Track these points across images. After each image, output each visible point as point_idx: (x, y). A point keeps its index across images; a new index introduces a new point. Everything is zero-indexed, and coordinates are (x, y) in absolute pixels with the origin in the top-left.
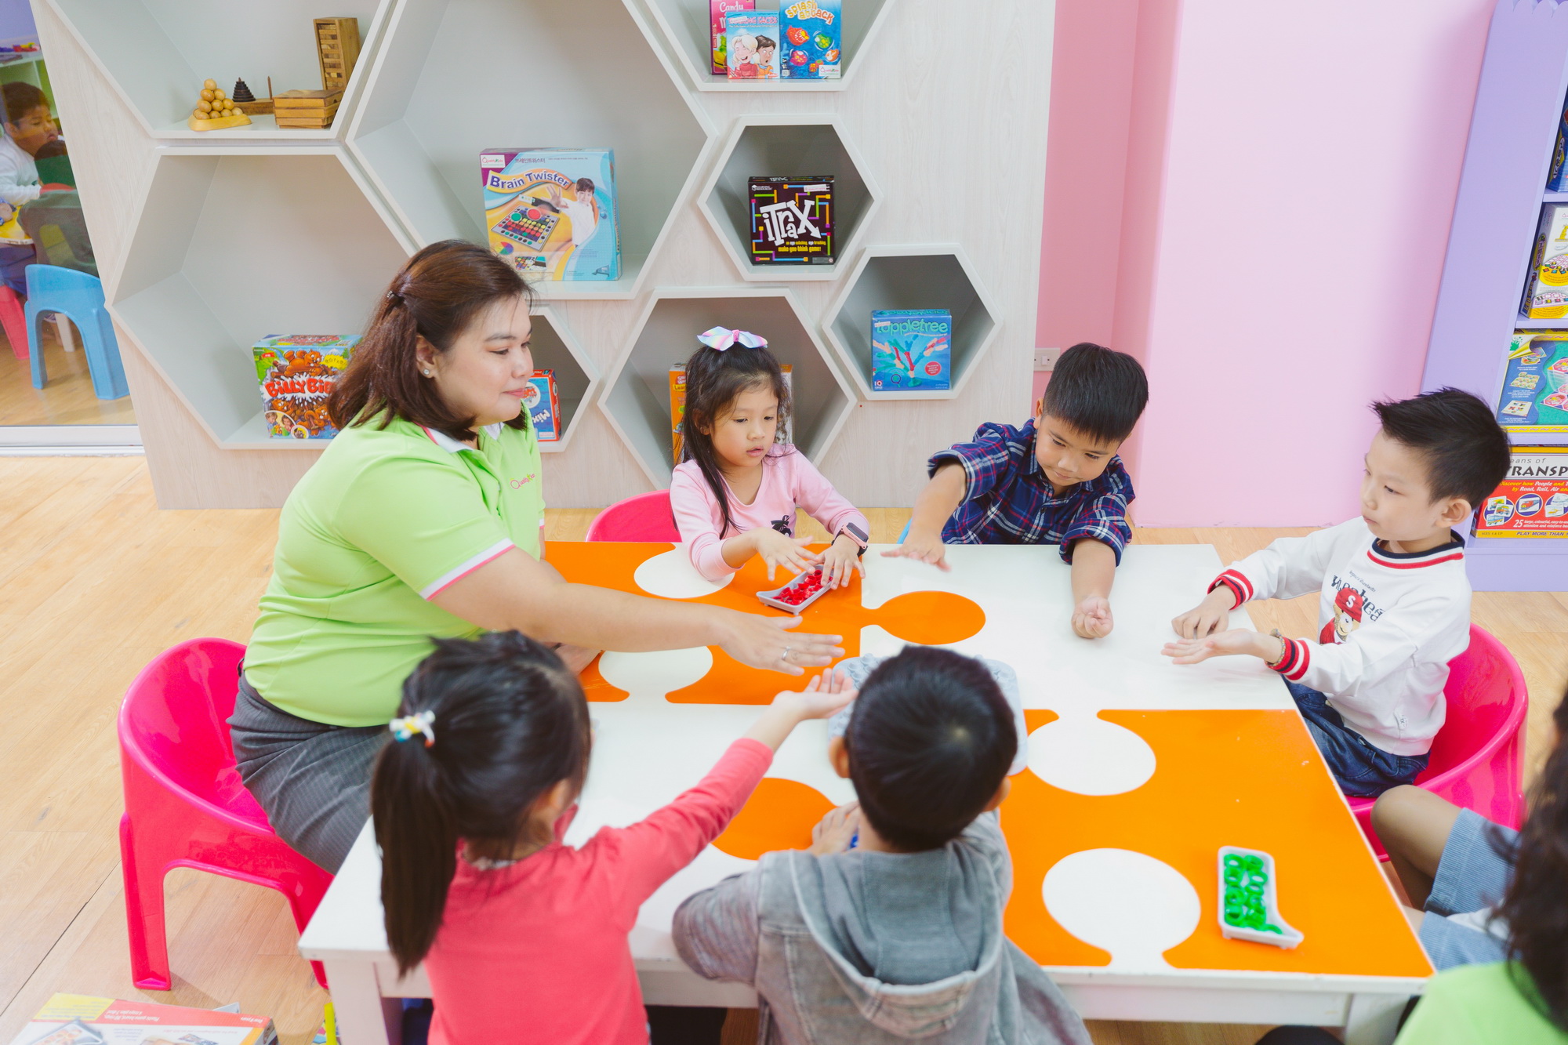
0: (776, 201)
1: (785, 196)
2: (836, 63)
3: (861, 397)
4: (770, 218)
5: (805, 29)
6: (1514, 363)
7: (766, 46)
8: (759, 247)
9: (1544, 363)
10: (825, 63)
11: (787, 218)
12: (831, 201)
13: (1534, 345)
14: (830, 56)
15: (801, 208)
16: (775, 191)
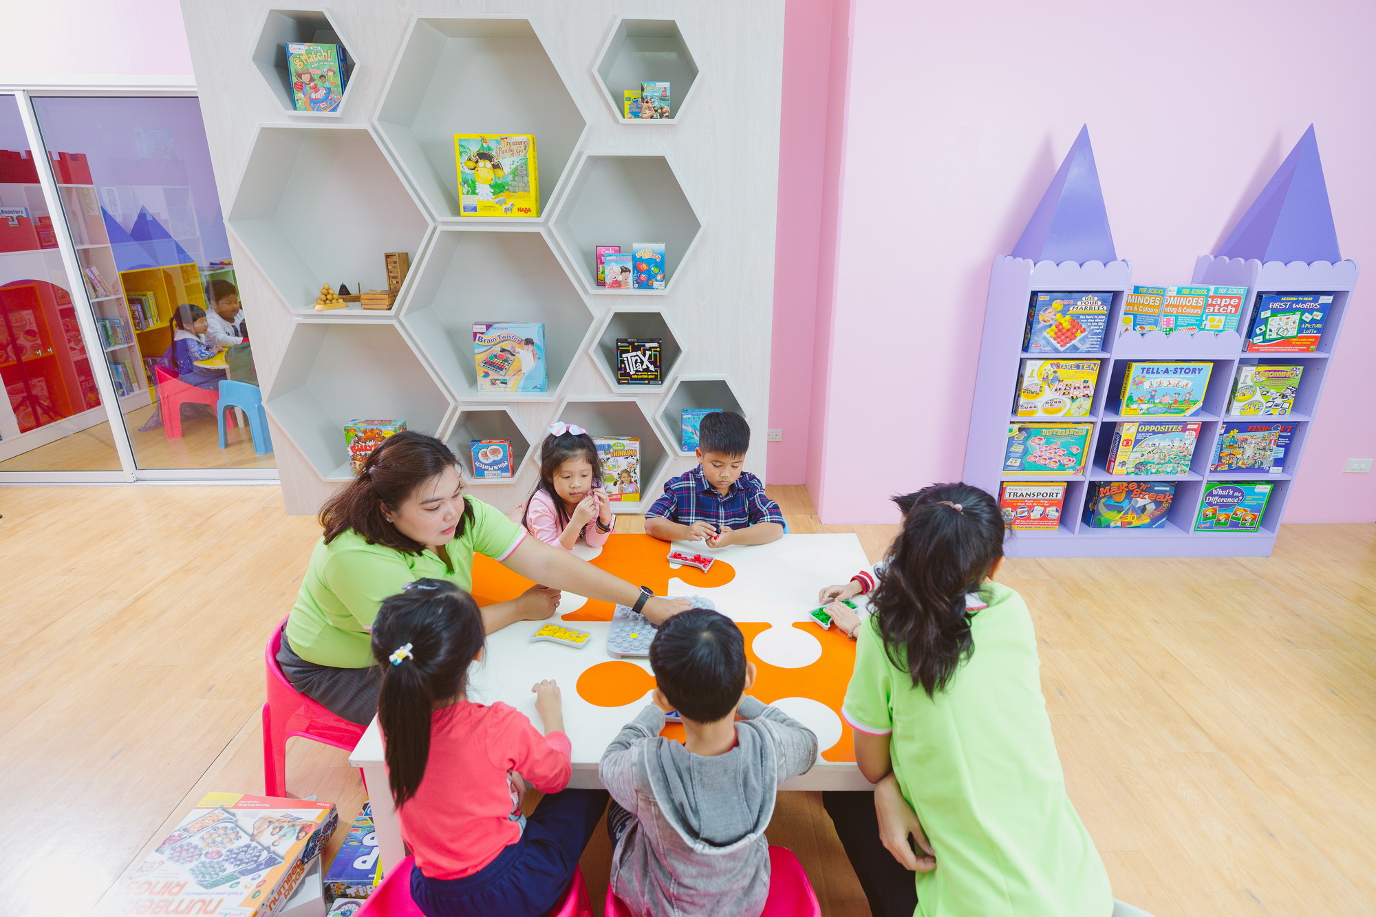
0: (630, 351)
1: (635, 349)
2: (662, 281)
3: (676, 454)
4: (628, 360)
5: (646, 263)
6: (1011, 439)
7: (625, 271)
8: (622, 375)
9: (1026, 439)
10: (657, 281)
11: (637, 360)
12: (660, 352)
13: (1020, 430)
14: (659, 277)
15: (644, 355)
16: (631, 346)
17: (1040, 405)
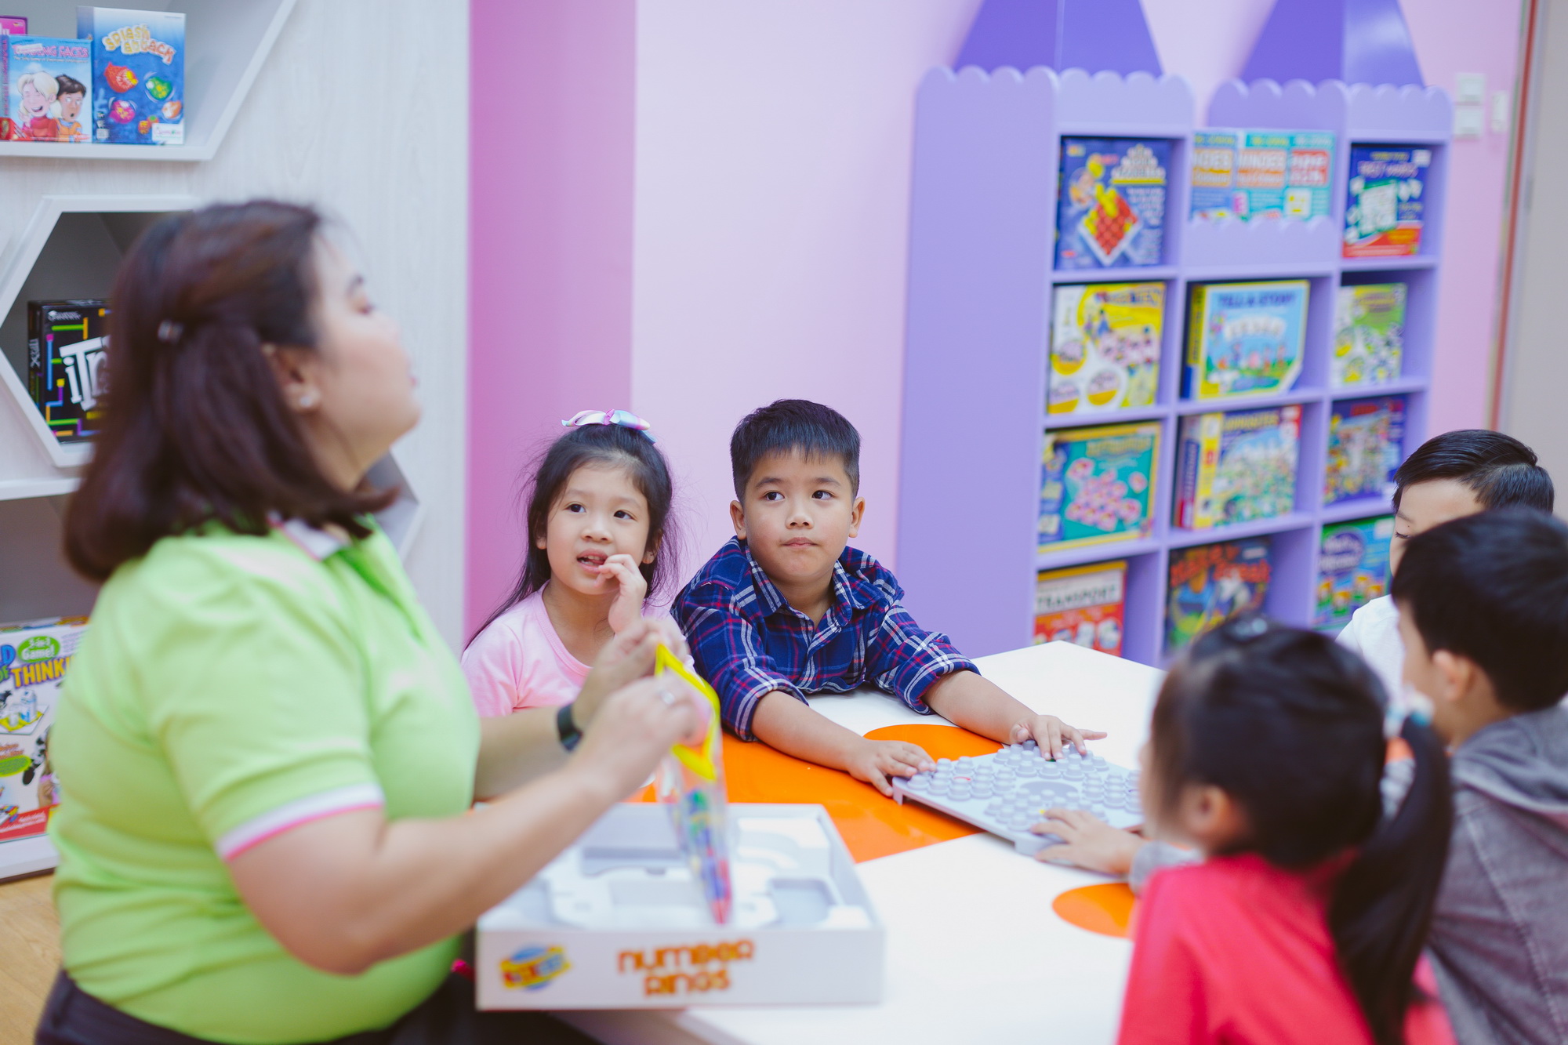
0: (85, 335)
1: (99, 328)
2: (177, 122)
4: (76, 365)
5: (132, 69)
7: (71, 91)
8: (59, 413)
9: (1065, 466)
10: (161, 120)
13: (1057, 446)
14: (168, 110)
16: (86, 321)
17: (1083, 386)
